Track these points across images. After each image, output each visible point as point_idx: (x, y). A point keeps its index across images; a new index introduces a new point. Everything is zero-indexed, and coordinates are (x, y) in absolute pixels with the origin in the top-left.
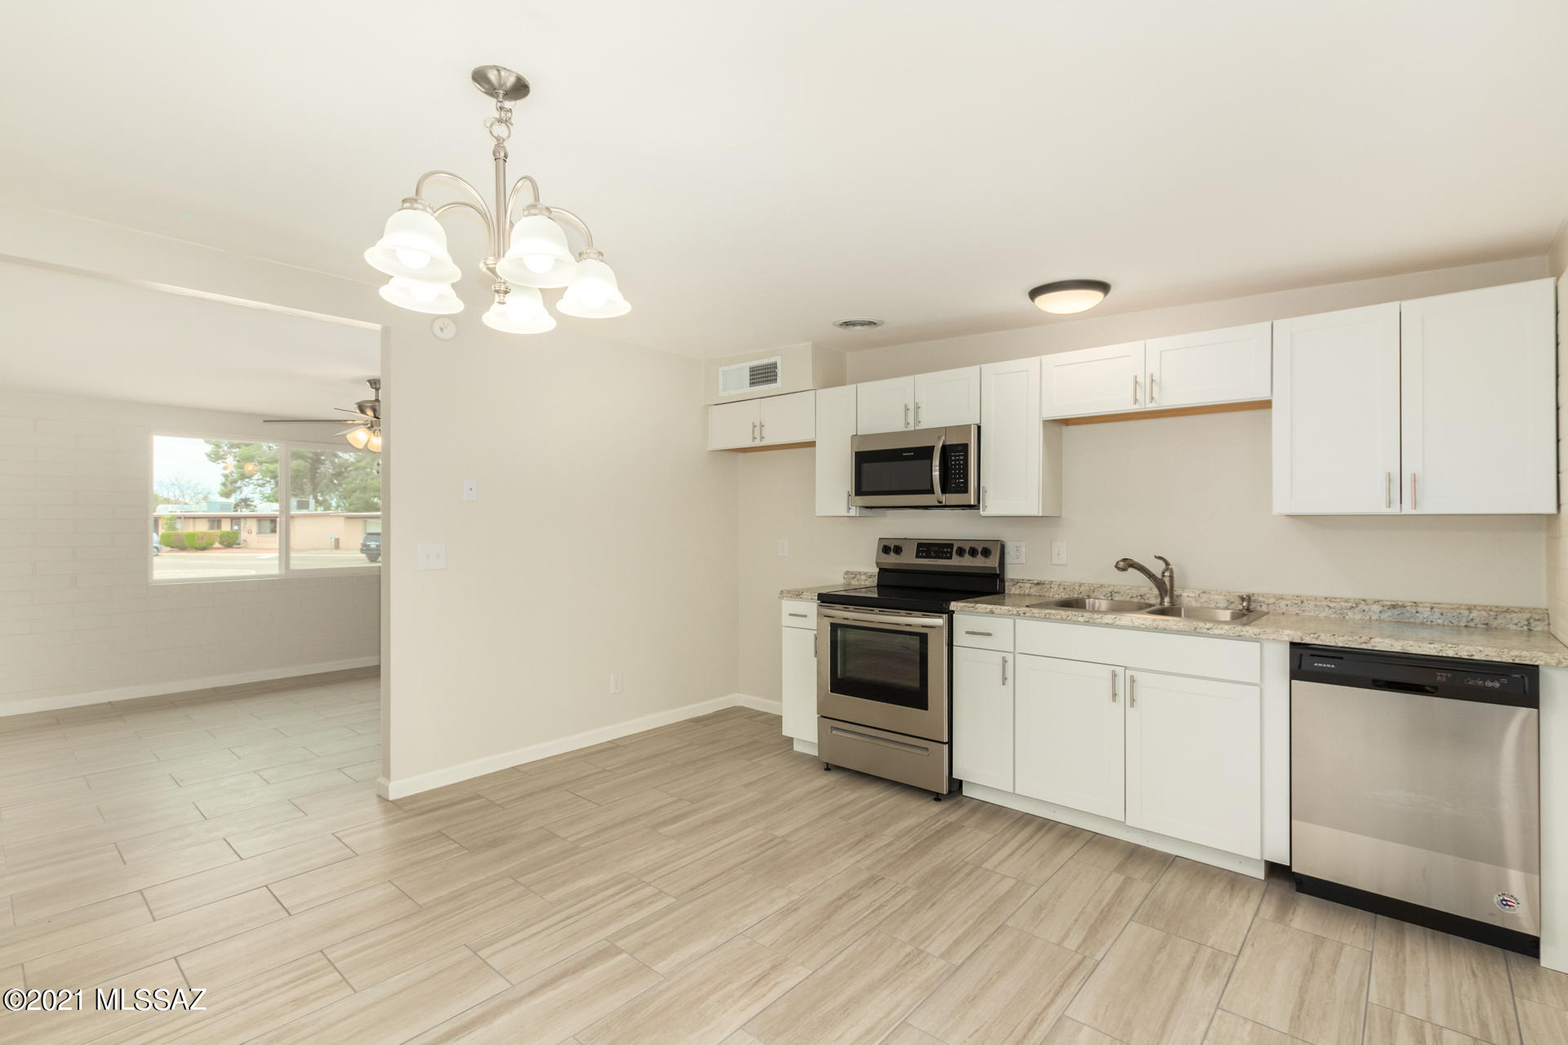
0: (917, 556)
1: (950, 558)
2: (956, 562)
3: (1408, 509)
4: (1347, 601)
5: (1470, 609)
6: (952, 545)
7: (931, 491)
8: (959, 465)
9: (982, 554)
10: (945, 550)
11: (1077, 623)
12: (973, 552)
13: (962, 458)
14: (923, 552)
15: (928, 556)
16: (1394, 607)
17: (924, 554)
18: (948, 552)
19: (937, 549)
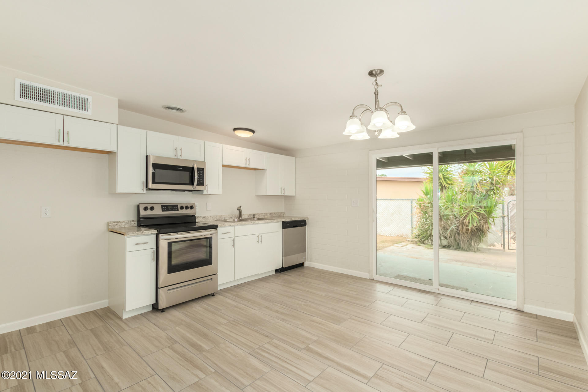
0: (163, 211)
1: (178, 210)
2: (180, 212)
3: (283, 195)
4: (264, 214)
5: (278, 213)
6: (177, 206)
7: (192, 184)
8: (201, 175)
9: (190, 208)
10: (175, 207)
11: (251, 224)
12: (187, 208)
13: (202, 173)
14: (165, 209)
15: (168, 210)
16: (270, 214)
17: (166, 210)
18: (176, 208)
19: (171, 207)
